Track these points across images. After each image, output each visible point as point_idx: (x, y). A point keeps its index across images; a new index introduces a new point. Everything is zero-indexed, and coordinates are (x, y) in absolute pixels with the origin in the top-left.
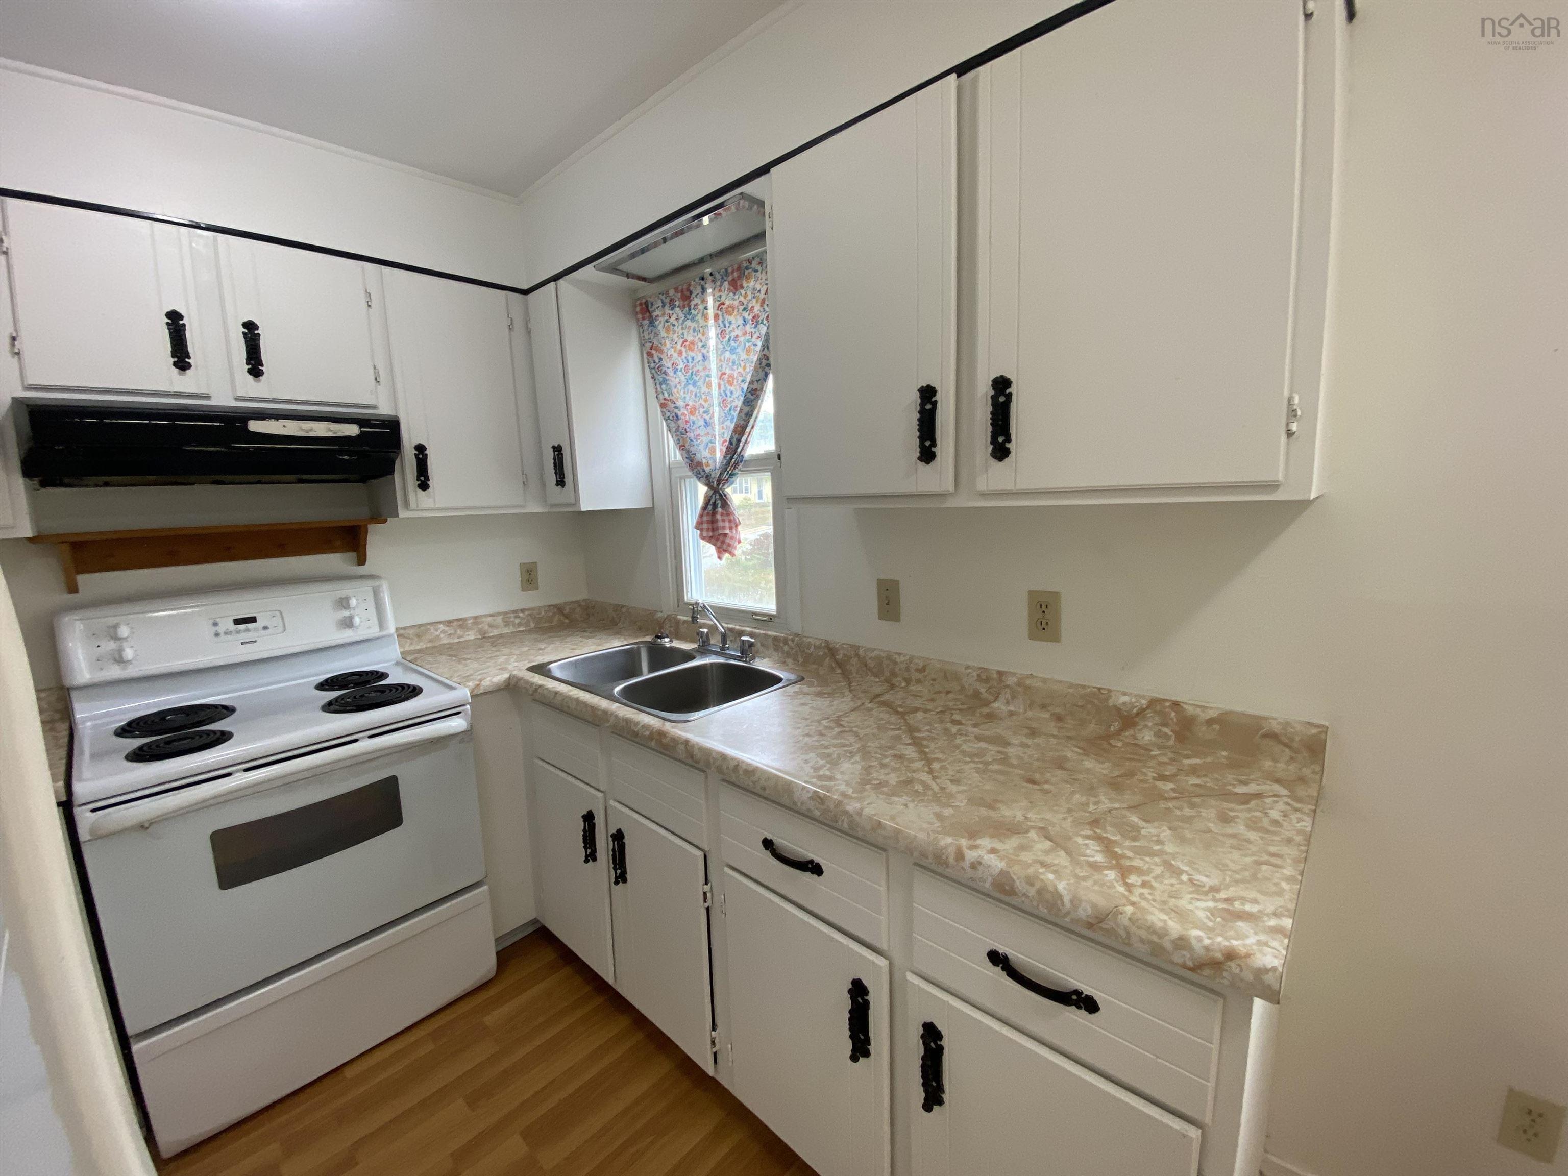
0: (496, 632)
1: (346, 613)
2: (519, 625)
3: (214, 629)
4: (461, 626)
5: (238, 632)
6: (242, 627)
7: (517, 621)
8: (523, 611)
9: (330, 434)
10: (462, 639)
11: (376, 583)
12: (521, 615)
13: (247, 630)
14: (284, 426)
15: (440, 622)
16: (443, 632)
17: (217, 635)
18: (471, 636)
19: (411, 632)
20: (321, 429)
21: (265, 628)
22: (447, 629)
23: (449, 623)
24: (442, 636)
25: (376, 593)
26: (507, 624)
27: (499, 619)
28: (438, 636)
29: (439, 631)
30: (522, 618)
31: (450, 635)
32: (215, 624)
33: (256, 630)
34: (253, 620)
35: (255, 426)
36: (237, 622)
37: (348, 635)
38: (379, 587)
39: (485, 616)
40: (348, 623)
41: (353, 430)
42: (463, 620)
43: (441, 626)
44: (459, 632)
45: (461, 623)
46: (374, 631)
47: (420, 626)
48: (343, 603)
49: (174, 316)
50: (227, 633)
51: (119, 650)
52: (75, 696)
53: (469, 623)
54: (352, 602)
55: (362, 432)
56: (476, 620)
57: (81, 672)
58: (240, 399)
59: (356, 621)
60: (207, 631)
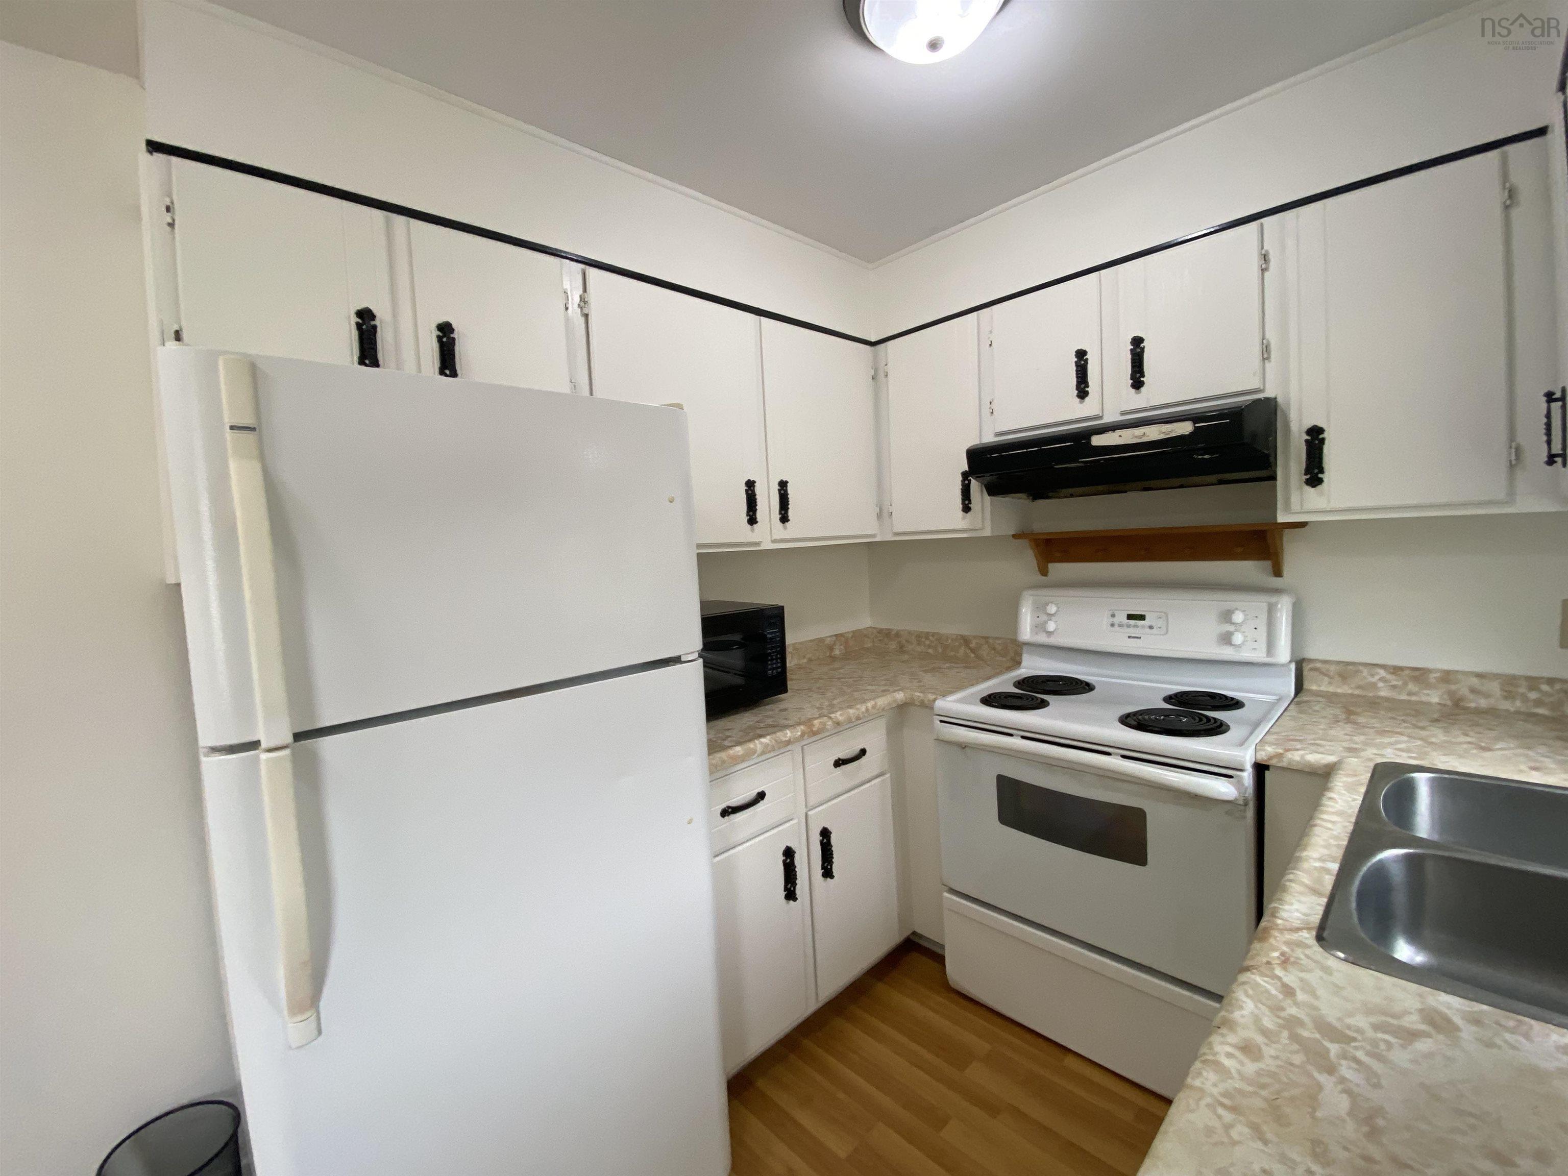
0: (1486, 704)
1: (1231, 628)
3: (1112, 620)
4: (1416, 679)
5: (1129, 626)
6: (1132, 622)
8: (1551, 681)
9: (1162, 437)
10: (1414, 698)
11: (1273, 599)
13: (1136, 626)
14: (1120, 436)
15: (1383, 667)
16: (1382, 679)
17: (1112, 625)
18: (1434, 697)
19: (1333, 668)
20: (1153, 433)
21: (1151, 627)
22: (1389, 677)
23: (1396, 670)
24: (1381, 684)
25: (1271, 610)
26: (1509, 695)
27: (1495, 685)
28: (1374, 686)
29: (1377, 677)
31: (1394, 687)
32: (1113, 616)
33: (1143, 627)
34: (1142, 617)
35: (1097, 441)
36: (1130, 617)
37: (1227, 653)
38: (1276, 604)
39: (1466, 674)
40: (1226, 639)
41: (1186, 428)
42: (1425, 671)
43: (1382, 673)
44: (1411, 686)
45: (1420, 675)
46: (1259, 655)
47: (1348, 664)
48: (1226, 616)
49: (1081, 354)
50: (1120, 625)
51: (1046, 622)
52: (1025, 649)
53: (1433, 677)
54: (1238, 617)
55: (1197, 429)
56: (1447, 677)
57: (1026, 633)
58: (1123, 413)
59: (1238, 638)
60: (1106, 620)
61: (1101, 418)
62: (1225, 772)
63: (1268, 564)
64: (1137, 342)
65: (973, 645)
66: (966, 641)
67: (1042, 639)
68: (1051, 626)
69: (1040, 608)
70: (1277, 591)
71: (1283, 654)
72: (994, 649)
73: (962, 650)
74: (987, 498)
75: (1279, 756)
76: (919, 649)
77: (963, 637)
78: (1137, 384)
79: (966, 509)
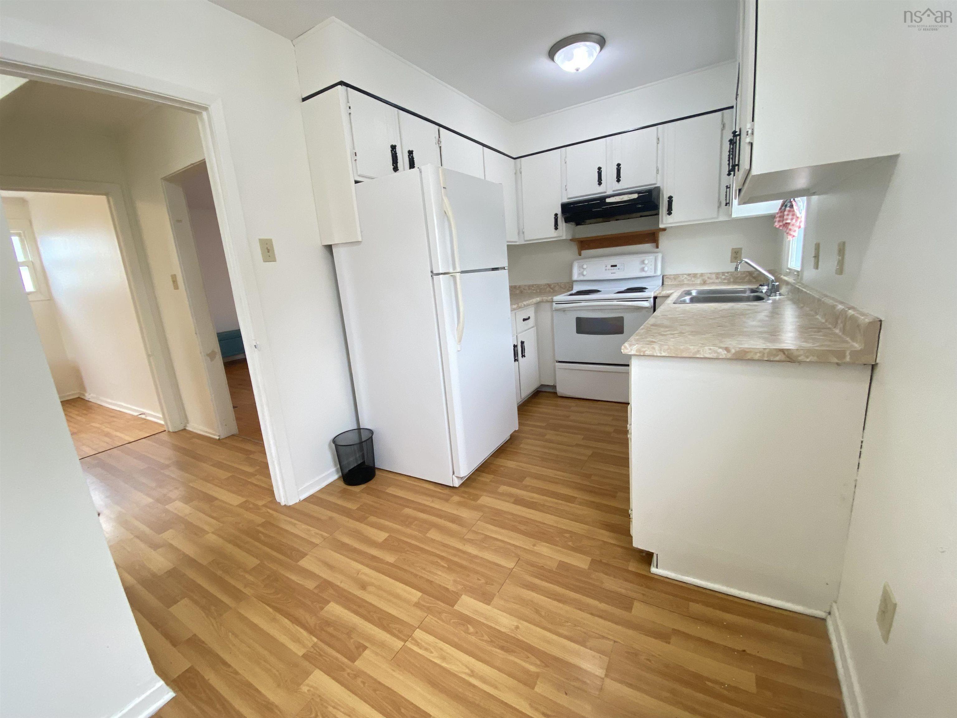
0: (711, 281)
1: (643, 266)
2: (724, 279)
3: (606, 268)
5: (611, 269)
6: (613, 268)
7: (723, 277)
8: (728, 273)
9: (629, 199)
10: (693, 283)
11: (656, 255)
12: (726, 274)
13: (614, 269)
14: (615, 199)
15: (685, 274)
16: (686, 278)
17: (606, 270)
20: (626, 198)
21: (619, 269)
22: (688, 277)
24: (685, 280)
25: (656, 259)
26: (717, 278)
27: (714, 276)
28: (683, 280)
29: (684, 278)
30: (727, 276)
31: (689, 280)
32: (606, 266)
33: (616, 269)
34: (616, 266)
35: (608, 200)
36: (612, 266)
37: (643, 274)
39: (707, 273)
40: (643, 270)
41: (635, 196)
42: (697, 274)
43: (685, 276)
44: (693, 279)
45: (695, 275)
46: (652, 274)
48: (643, 262)
49: (600, 169)
50: (609, 270)
51: (583, 272)
52: (574, 283)
53: (698, 276)
54: (646, 262)
55: (639, 196)
56: (702, 275)
57: (575, 277)
58: (614, 191)
59: (646, 269)
60: (604, 268)
61: (605, 192)
62: (646, 299)
63: (654, 244)
64: (619, 165)
65: (552, 286)
66: (549, 285)
67: (582, 278)
68: (585, 273)
69: (581, 267)
70: (657, 252)
71: (659, 272)
72: (561, 287)
73: (548, 289)
74: (564, 224)
75: (660, 293)
76: (529, 291)
77: (548, 284)
78: (618, 180)
79: (556, 228)
